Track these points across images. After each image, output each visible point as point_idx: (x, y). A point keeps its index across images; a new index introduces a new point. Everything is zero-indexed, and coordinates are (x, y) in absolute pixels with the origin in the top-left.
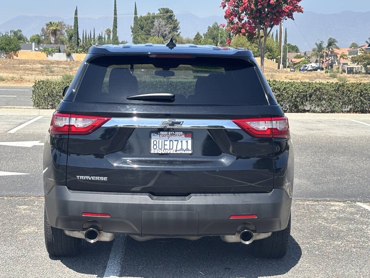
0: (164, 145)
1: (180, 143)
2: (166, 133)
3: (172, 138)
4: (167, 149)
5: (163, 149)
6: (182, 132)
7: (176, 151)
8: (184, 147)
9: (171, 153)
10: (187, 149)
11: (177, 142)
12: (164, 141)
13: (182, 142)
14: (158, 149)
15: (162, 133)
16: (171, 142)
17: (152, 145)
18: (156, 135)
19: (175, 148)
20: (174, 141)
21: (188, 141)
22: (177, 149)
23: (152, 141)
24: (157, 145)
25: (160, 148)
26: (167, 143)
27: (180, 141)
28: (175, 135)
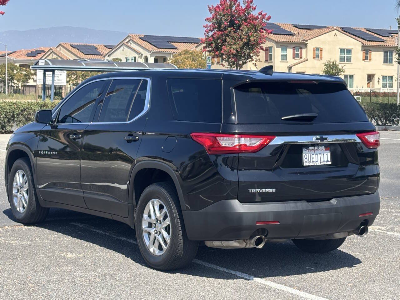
0: (312, 158)
1: (322, 156)
2: (313, 148)
3: (317, 152)
4: (314, 162)
5: (311, 162)
6: (324, 147)
7: (321, 163)
8: (326, 160)
9: (317, 164)
10: (328, 161)
11: (320, 155)
12: (312, 155)
13: (323, 155)
14: (308, 162)
15: (310, 148)
16: (317, 155)
17: (304, 158)
18: (306, 150)
19: (319, 161)
20: (318, 155)
21: (328, 154)
22: (321, 161)
23: (304, 155)
24: (307, 158)
25: (310, 161)
26: (314, 156)
27: (322, 154)
28: (319, 149)
